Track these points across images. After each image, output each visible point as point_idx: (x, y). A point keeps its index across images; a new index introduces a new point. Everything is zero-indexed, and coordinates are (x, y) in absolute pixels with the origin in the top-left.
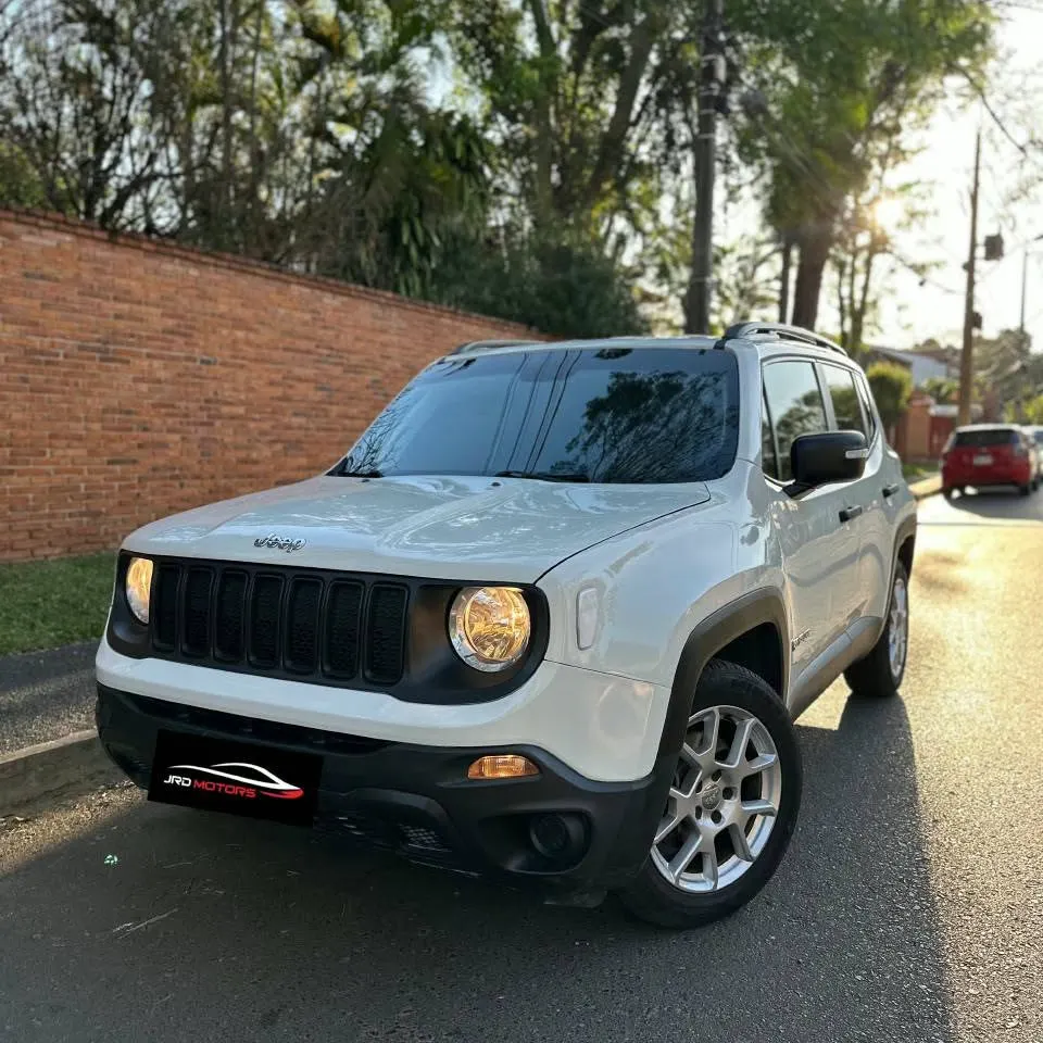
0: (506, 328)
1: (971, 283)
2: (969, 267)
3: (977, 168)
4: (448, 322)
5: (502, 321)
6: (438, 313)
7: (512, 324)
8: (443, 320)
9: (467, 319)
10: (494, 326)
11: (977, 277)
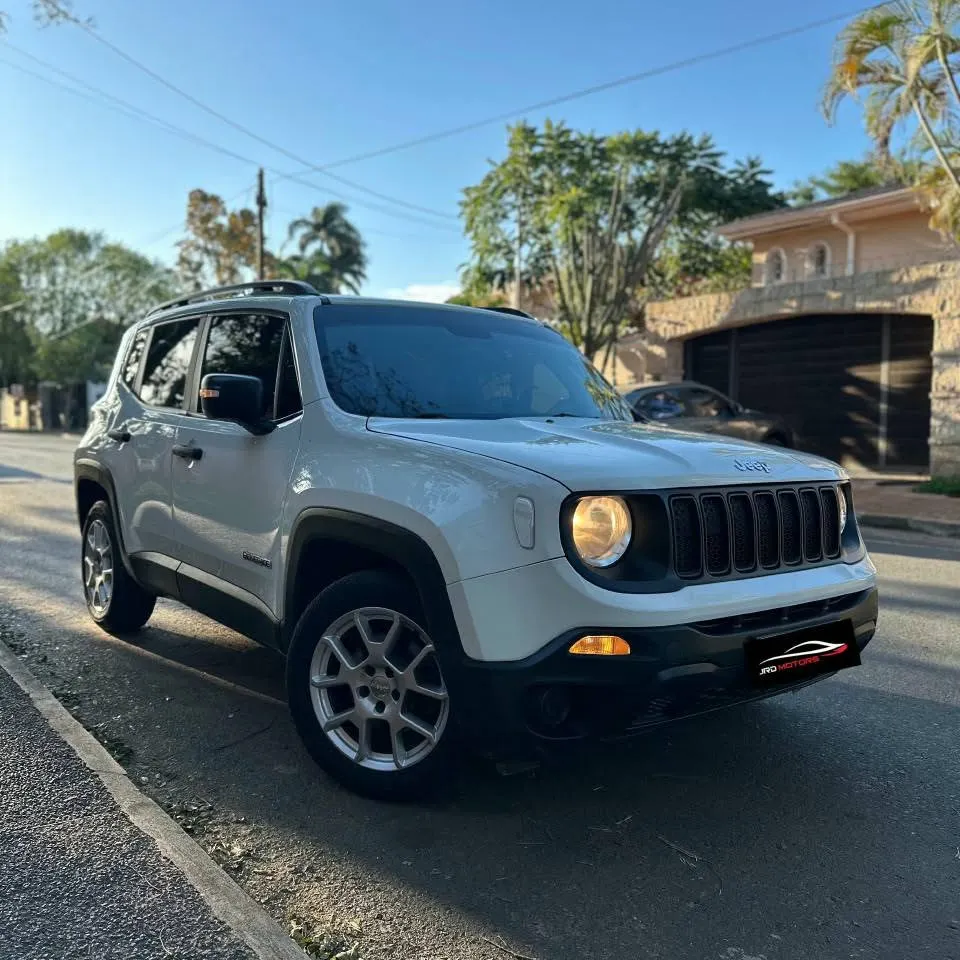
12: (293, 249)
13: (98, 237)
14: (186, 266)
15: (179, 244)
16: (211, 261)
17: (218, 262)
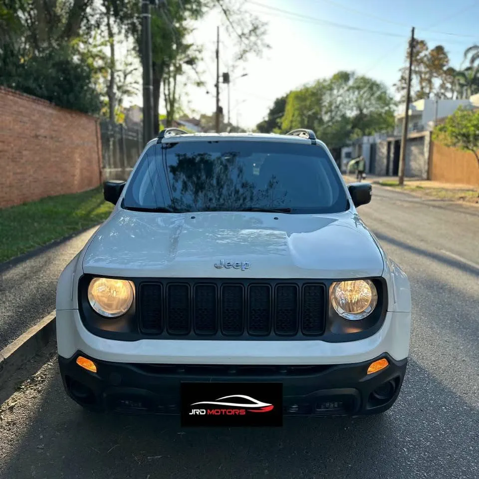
0: (39, 102)
1: (218, 93)
2: (217, 86)
3: (218, 42)
4: (12, 98)
5: (37, 98)
6: (7, 92)
7: (43, 100)
8: (9, 97)
9: (21, 97)
10: (34, 101)
11: (220, 91)
12: (467, 64)
13: (353, 74)
14: (403, 81)
15: (400, 70)
16: (417, 78)
17: (421, 77)
